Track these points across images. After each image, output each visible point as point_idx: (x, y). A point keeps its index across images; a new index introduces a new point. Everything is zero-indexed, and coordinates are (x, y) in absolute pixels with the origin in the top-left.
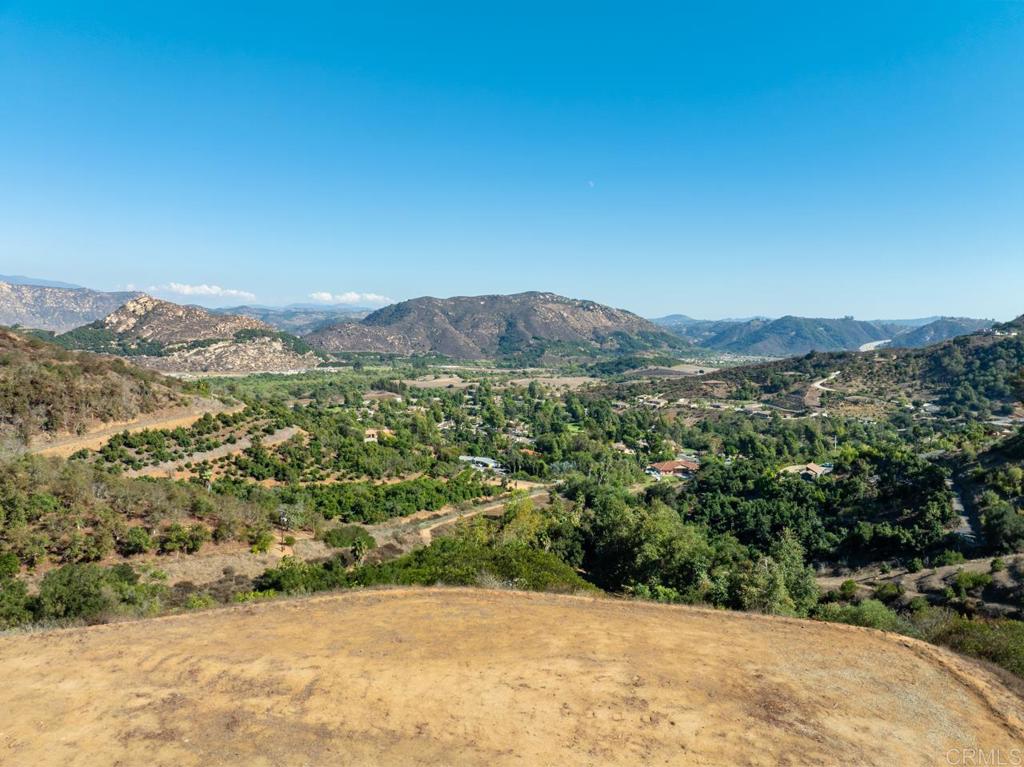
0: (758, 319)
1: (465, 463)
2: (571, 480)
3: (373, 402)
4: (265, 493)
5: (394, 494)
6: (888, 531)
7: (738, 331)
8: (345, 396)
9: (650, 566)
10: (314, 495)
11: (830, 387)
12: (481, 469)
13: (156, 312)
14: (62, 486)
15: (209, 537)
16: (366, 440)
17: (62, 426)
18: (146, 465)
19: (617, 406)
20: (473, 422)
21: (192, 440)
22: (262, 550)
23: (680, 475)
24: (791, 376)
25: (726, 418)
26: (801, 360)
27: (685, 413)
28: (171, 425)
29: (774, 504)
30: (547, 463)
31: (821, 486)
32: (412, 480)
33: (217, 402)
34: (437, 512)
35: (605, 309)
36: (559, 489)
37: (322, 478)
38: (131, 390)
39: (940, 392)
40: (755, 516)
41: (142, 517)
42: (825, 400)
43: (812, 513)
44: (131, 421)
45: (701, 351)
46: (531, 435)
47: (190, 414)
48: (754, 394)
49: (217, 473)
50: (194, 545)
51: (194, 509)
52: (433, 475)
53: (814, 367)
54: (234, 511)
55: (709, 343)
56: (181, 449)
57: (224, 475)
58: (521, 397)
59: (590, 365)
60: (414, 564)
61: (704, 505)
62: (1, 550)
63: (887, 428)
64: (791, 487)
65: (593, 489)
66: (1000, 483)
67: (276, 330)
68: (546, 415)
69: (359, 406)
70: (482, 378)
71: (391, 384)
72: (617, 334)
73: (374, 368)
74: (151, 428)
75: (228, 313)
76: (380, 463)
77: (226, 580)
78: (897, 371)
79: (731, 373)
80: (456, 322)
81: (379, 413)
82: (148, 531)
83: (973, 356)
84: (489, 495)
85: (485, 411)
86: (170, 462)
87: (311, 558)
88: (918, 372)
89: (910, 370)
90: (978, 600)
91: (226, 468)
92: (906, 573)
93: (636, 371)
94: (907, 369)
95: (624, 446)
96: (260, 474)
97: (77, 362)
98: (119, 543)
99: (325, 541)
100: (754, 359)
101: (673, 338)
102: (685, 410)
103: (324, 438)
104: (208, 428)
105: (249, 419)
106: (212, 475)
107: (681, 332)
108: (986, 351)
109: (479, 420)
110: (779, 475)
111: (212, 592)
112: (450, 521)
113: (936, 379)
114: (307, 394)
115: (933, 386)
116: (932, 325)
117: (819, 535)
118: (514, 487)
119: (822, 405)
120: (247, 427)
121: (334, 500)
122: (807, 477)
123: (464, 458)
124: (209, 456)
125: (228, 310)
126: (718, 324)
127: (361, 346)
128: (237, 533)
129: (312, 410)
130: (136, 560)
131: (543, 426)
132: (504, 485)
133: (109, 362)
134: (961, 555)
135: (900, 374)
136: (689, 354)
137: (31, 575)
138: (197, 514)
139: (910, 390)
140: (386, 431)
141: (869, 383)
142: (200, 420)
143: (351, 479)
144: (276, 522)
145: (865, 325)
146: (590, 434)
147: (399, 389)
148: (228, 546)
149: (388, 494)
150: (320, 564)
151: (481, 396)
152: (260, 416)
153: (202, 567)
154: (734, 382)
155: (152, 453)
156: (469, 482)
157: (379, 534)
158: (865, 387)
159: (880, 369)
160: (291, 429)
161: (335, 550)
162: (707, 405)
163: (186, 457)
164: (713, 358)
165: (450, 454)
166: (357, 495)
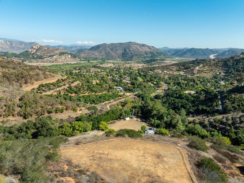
0: (185, 49)
1: (115, 89)
2: (139, 93)
3: (93, 71)
4: (74, 98)
5: (101, 97)
6: (205, 108)
7: (180, 51)
8: (87, 70)
9: (155, 115)
10: (84, 98)
11: (200, 69)
13: (40, 48)
15: (65, 109)
16: (93, 83)
17: (28, 83)
18: (47, 91)
19: (150, 72)
20: (116, 76)
21: (56, 85)
22: (76, 112)
23: (163, 91)
24: (191, 65)
25: (175, 76)
26: (194, 61)
27: (165, 74)
28: (51, 82)
29: (182, 101)
30: (134, 88)
31: (193, 97)
32: (104, 93)
33: (61, 76)
34: (110, 101)
35: (148, 46)
36: (136, 95)
37: (85, 93)
38: (42, 74)
39: (226, 70)
40: (178, 103)
41: (51, 105)
42: (199, 71)
43: (190, 103)
44: (43, 81)
45: (171, 57)
46: (130, 80)
47: (55, 79)
48: (182, 70)
50: (62, 111)
52: (109, 92)
53: (197, 63)
54: (69, 103)
55: (173, 54)
56: (54, 87)
57: (64, 93)
58: (128, 70)
59: (144, 60)
60: (107, 115)
61: (167, 100)
62: (26, 113)
63: (212, 79)
64: (186, 97)
65: (144, 95)
66: (229, 98)
67: (69, 52)
68: (133, 75)
69: (90, 72)
70: (118, 64)
71: (97, 66)
72: (151, 53)
73: (92, 62)
74: (47, 82)
76: (97, 89)
77: (69, 118)
78: (216, 65)
79: (177, 64)
80: (112, 50)
81: (95, 74)
82: (53, 108)
83: (234, 61)
84: (121, 97)
85: (119, 74)
86: (52, 90)
87: (86, 113)
88: (221, 65)
89: (219, 65)
90: (218, 124)
91: (64, 91)
92: (206, 118)
93: (155, 62)
94: (219, 64)
95: (151, 83)
96: (71, 93)
97: (29, 67)
98: (47, 111)
99: (88, 109)
100: (184, 59)
101: (164, 53)
103: (84, 84)
104: (59, 82)
105: (68, 80)
106: (62, 94)
107: (166, 52)
108: (238, 60)
109: (118, 76)
110: (184, 94)
111: (67, 121)
112: (113, 103)
113: (225, 67)
114: (77, 69)
115: (224, 69)
116: (228, 50)
117: (191, 108)
118: (126, 94)
119: (198, 73)
120: (68, 82)
121: (88, 99)
122: (190, 94)
123: (115, 87)
124: (60, 89)
126: (176, 50)
127: (89, 56)
128: (70, 108)
129: (79, 74)
130: (51, 114)
131: (133, 78)
132: (124, 94)
133: (35, 67)
134: (218, 114)
135: (217, 65)
136: (168, 58)
137: (32, 118)
138: (62, 104)
139: (219, 69)
140: (98, 81)
141: (209, 68)
142: (57, 80)
143: (91, 93)
144: (78, 105)
145: (211, 50)
146: (143, 81)
147: (99, 67)
148: (69, 111)
149: (99, 97)
150: (88, 115)
151: (118, 70)
152: (70, 79)
153: (64, 116)
154: (178, 67)
155: (48, 88)
156: (117, 93)
157: (99, 107)
158: (208, 69)
159: (212, 64)
160: (77, 82)
161: (90, 111)
162: (171, 72)
163: (55, 89)
164: (174, 59)
165: (112, 86)
166: (93, 98)
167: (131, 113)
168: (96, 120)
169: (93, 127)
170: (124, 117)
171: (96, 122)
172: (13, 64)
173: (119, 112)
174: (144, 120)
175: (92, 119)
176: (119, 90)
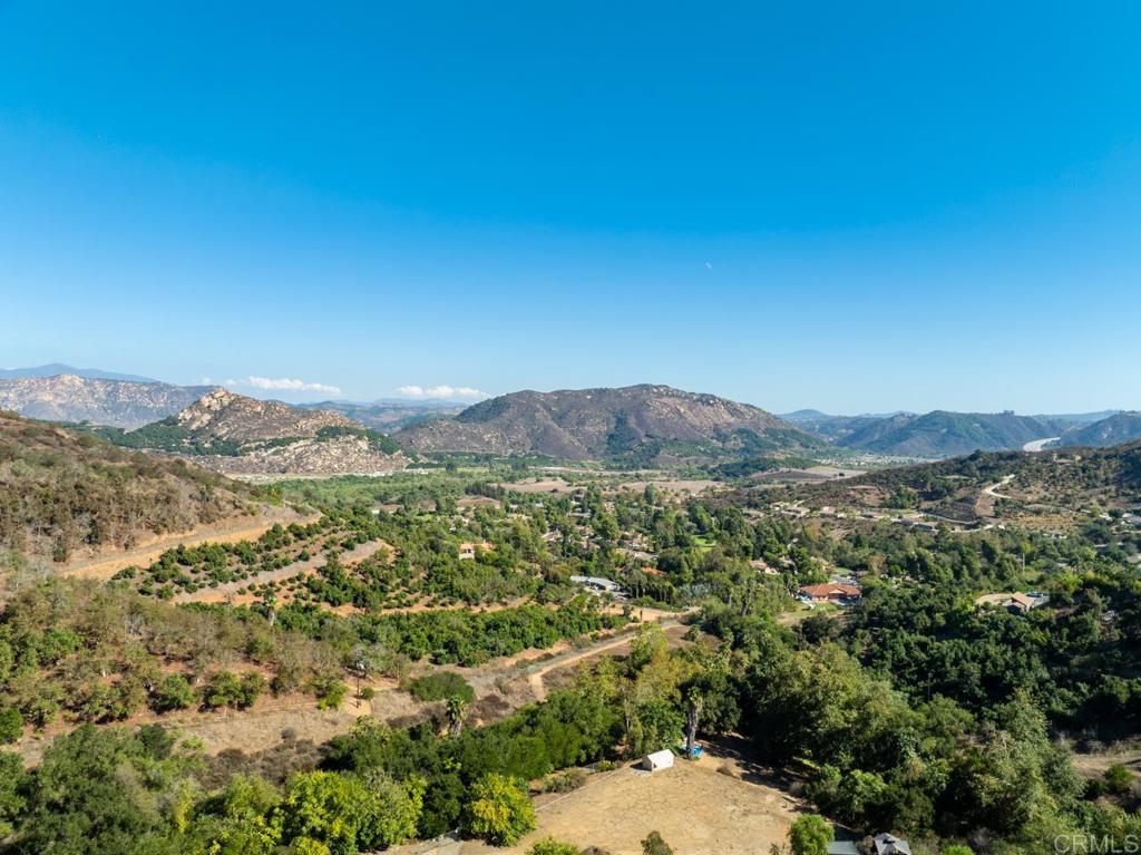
0: (903, 415)
1: (578, 585)
2: (709, 609)
3: (468, 509)
4: (340, 626)
5: (496, 627)
7: (879, 428)
8: (437, 502)
10: (400, 628)
11: (1006, 494)
12: (598, 593)
13: (234, 407)
14: (88, 620)
15: (267, 688)
16: (461, 556)
17: (107, 538)
18: (202, 586)
19: (749, 515)
20: (583, 533)
21: (259, 556)
22: (333, 705)
23: (837, 602)
24: (955, 480)
25: (881, 530)
26: (964, 461)
27: (832, 524)
28: (234, 538)
29: (979, 648)
30: (675, 585)
31: (1038, 624)
32: (516, 607)
34: (549, 650)
35: (727, 404)
36: (691, 620)
37: (409, 604)
38: (191, 496)
40: (956, 662)
41: (185, 660)
42: (1001, 508)
43: (1036, 661)
44: (188, 533)
45: (838, 451)
46: (651, 550)
47: (257, 524)
48: (912, 502)
49: (285, 597)
50: (247, 699)
51: (250, 651)
52: (541, 601)
53: (981, 469)
54: (302, 653)
55: (847, 442)
56: (244, 568)
57: (294, 599)
58: (635, 504)
59: (712, 466)
60: (527, 729)
62: (1, 706)
63: (1082, 544)
64: (996, 624)
65: (737, 620)
67: (362, 428)
68: (667, 526)
69: (453, 513)
70: (589, 482)
71: (488, 488)
72: (741, 432)
73: (469, 470)
74: (211, 541)
75: (311, 409)
76: (479, 585)
77: (284, 748)
78: (1085, 474)
79: (880, 477)
80: (560, 418)
81: (475, 522)
82: (190, 679)
84: (610, 628)
85: (595, 520)
86: (230, 582)
87: (393, 717)
88: (1111, 476)
89: (1101, 473)
91: (296, 591)
93: (766, 473)
94: (1098, 472)
95: (764, 564)
96: (335, 599)
97: (131, 463)
98: (152, 695)
99: (412, 693)
100: (901, 460)
101: (806, 436)
102: (831, 521)
103: (412, 555)
104: (278, 542)
105: (325, 531)
106: (279, 602)
107: (813, 429)
109: (590, 531)
110: (978, 608)
111: (266, 764)
112: (565, 662)
113: (1134, 484)
114: (394, 499)
115: (1132, 492)
116: (1108, 420)
117: (1051, 692)
118: (639, 617)
119: (997, 515)
120: (323, 540)
121: (423, 635)
122: (1014, 610)
123: (576, 578)
124: (277, 576)
125: (311, 405)
126: (856, 420)
127: (452, 449)
128: (302, 683)
129: (399, 518)
130: (173, 717)
131: (665, 538)
132: (626, 614)
133: (168, 463)
135: (1089, 478)
136: (825, 455)
137: (37, 738)
138: (253, 656)
139: (1103, 497)
140: (486, 546)
141: (1051, 489)
142: (268, 532)
143: (443, 605)
144: (350, 665)
145: (1028, 421)
146: (724, 549)
147: (497, 494)
148: (289, 700)
149: (488, 627)
150: (405, 728)
151: (589, 502)
152: (339, 528)
153: (253, 731)
154: (887, 487)
155: (210, 572)
156: (585, 610)
157: (479, 681)
158: (1047, 494)
159: (1065, 472)
160: (374, 543)
161: (424, 705)
162: (857, 514)
163: (250, 578)
164: (853, 461)
165: (560, 574)
166: (451, 628)
167: (681, 721)
168: (455, 761)
169: (432, 815)
170: (638, 744)
171: (454, 777)
172: (47, 444)
173: (604, 715)
174: (764, 771)
175: (424, 759)
176: (598, 595)
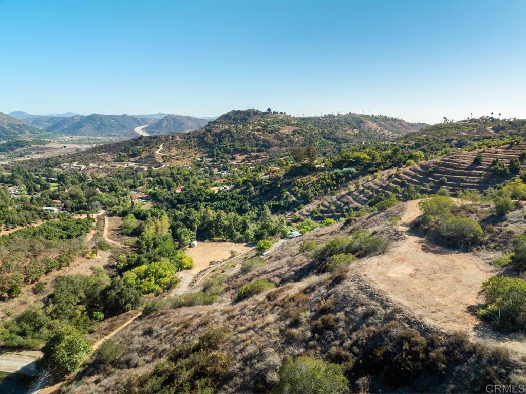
0: (77, 116)
7: (67, 122)
23: (142, 200)
24: (140, 148)
25: (123, 172)
26: (137, 140)
27: (99, 171)
34: (93, 233)
36: (109, 215)
39: (207, 152)
42: (165, 159)
48: (126, 158)
55: (51, 129)
79: (102, 148)
83: (215, 136)
88: (196, 144)
93: (24, 149)
94: (191, 143)
107: (29, 123)
108: (219, 134)
113: (203, 147)
115: (203, 150)
123: (43, 208)
135: (189, 145)
139: (195, 152)
141: (179, 150)
154: (114, 153)
159: (181, 143)
162: (107, 166)
